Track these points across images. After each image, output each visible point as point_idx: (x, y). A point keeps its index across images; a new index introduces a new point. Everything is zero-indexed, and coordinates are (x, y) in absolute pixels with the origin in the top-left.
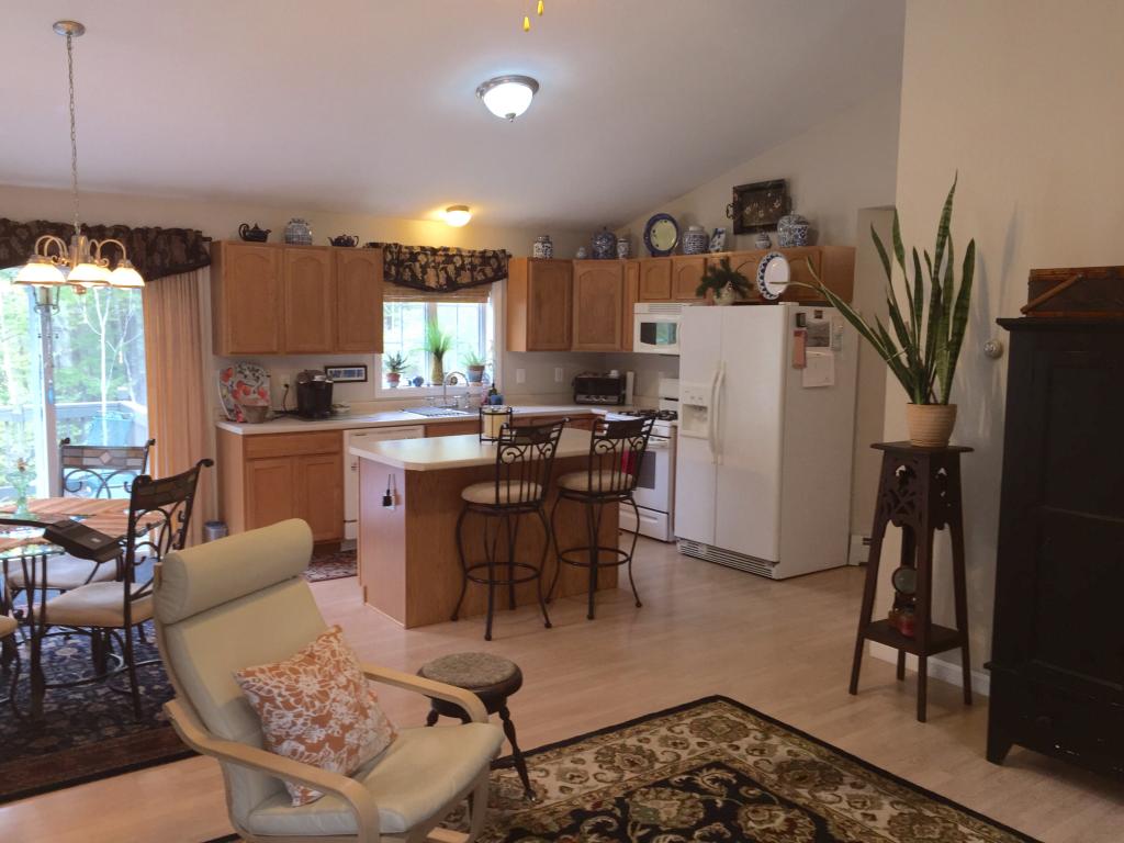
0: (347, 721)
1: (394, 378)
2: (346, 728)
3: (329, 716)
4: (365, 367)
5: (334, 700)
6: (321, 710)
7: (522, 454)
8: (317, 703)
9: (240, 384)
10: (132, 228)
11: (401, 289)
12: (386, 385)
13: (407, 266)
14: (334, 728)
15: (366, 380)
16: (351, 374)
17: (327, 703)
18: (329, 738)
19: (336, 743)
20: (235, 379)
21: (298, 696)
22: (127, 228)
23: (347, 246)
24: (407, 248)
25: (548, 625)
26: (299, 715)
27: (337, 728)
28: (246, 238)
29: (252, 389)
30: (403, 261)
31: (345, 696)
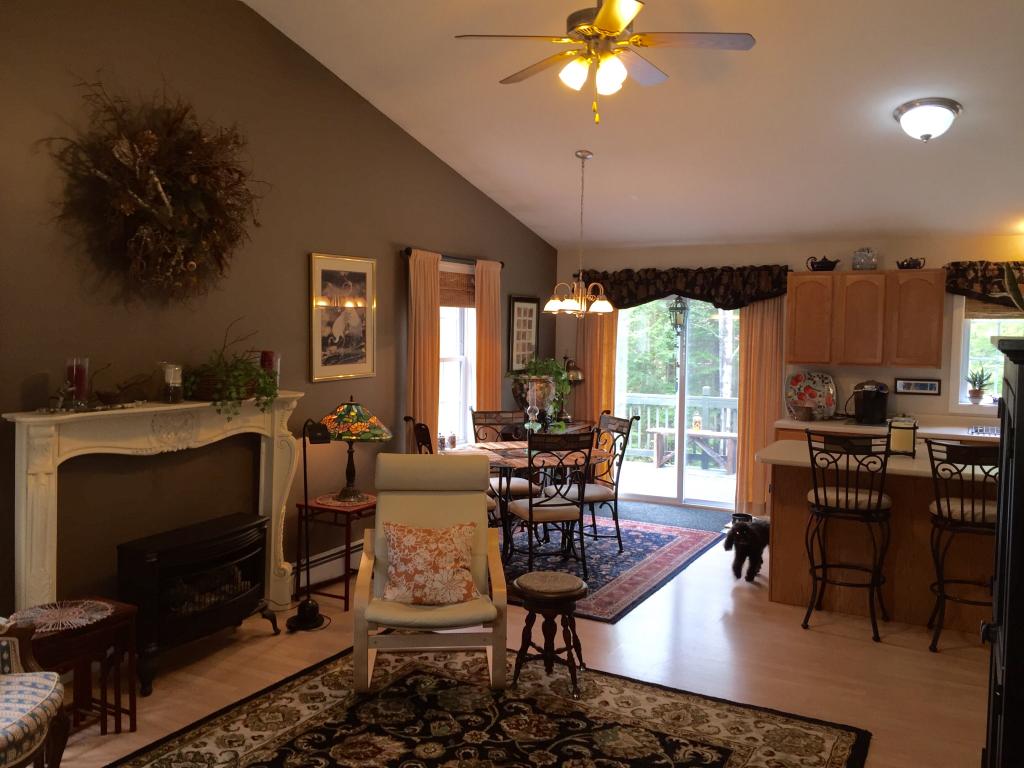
0: (420, 568)
1: (976, 394)
2: (417, 571)
3: (410, 560)
4: (939, 381)
5: (418, 554)
6: (407, 555)
7: (835, 461)
8: (407, 551)
9: (808, 388)
10: (735, 268)
11: (990, 305)
12: (965, 399)
13: (996, 283)
14: (410, 568)
15: (939, 394)
16: (924, 387)
17: (413, 554)
18: (406, 572)
19: (409, 577)
20: (803, 385)
21: (400, 542)
22: (730, 269)
23: (914, 267)
24: (996, 264)
25: (877, 639)
26: (396, 554)
27: (412, 569)
28: (814, 269)
29: (818, 394)
30: (991, 278)
31: (427, 555)
